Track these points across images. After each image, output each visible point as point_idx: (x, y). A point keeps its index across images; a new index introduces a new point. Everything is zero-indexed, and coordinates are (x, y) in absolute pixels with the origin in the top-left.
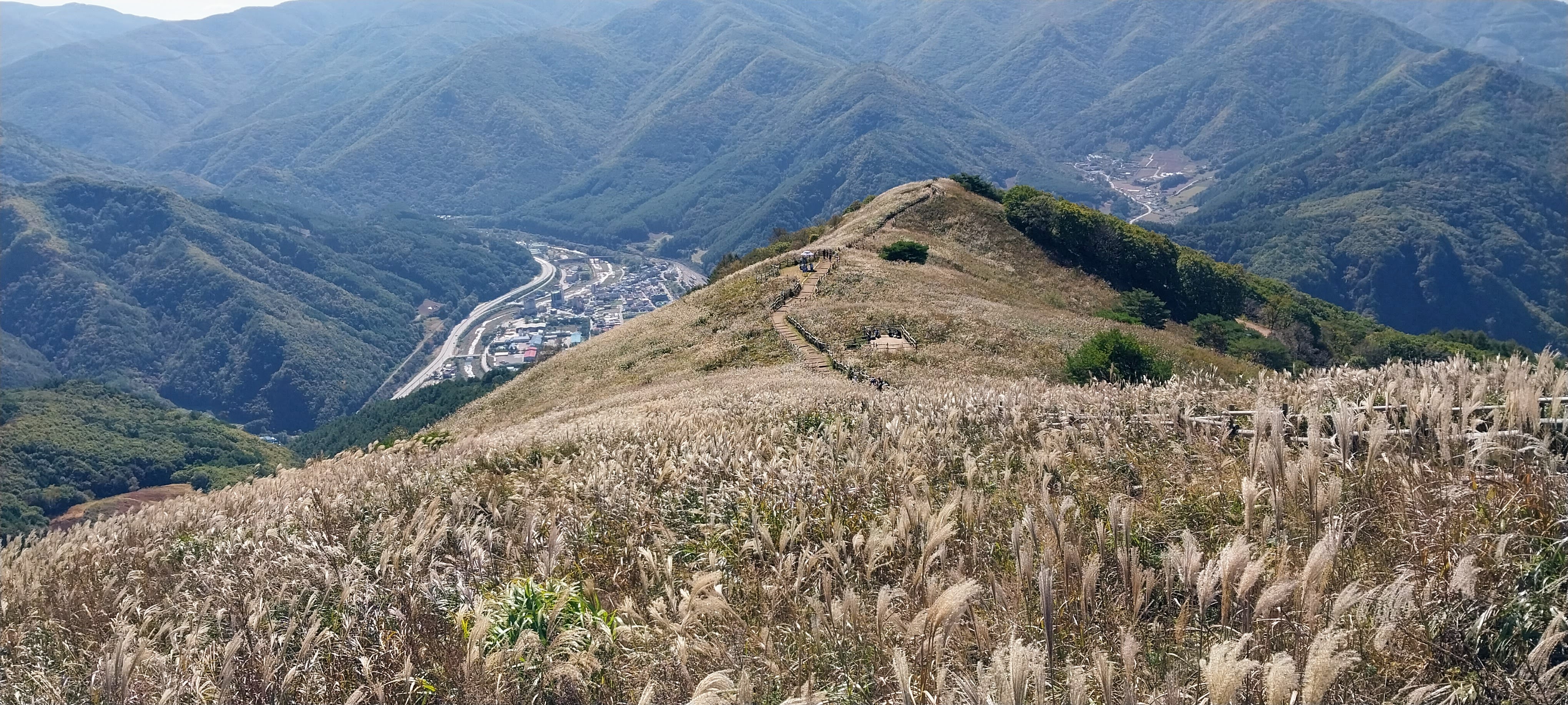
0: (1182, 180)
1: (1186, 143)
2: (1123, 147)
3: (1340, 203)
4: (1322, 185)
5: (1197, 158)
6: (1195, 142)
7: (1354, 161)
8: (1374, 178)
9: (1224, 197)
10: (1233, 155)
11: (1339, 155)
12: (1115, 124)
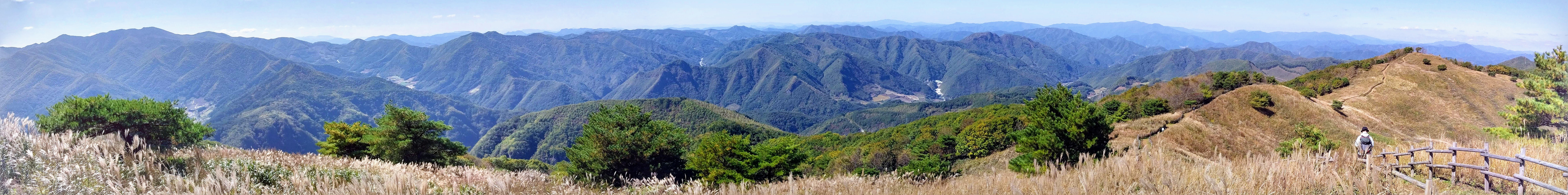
0: (204, 108)
1: (204, 96)
2: (184, 98)
3: (254, 112)
4: (248, 106)
5: (208, 100)
6: (207, 95)
7: (258, 97)
8: (264, 102)
9: (219, 113)
10: (221, 98)
11: (252, 95)
12: (181, 90)
